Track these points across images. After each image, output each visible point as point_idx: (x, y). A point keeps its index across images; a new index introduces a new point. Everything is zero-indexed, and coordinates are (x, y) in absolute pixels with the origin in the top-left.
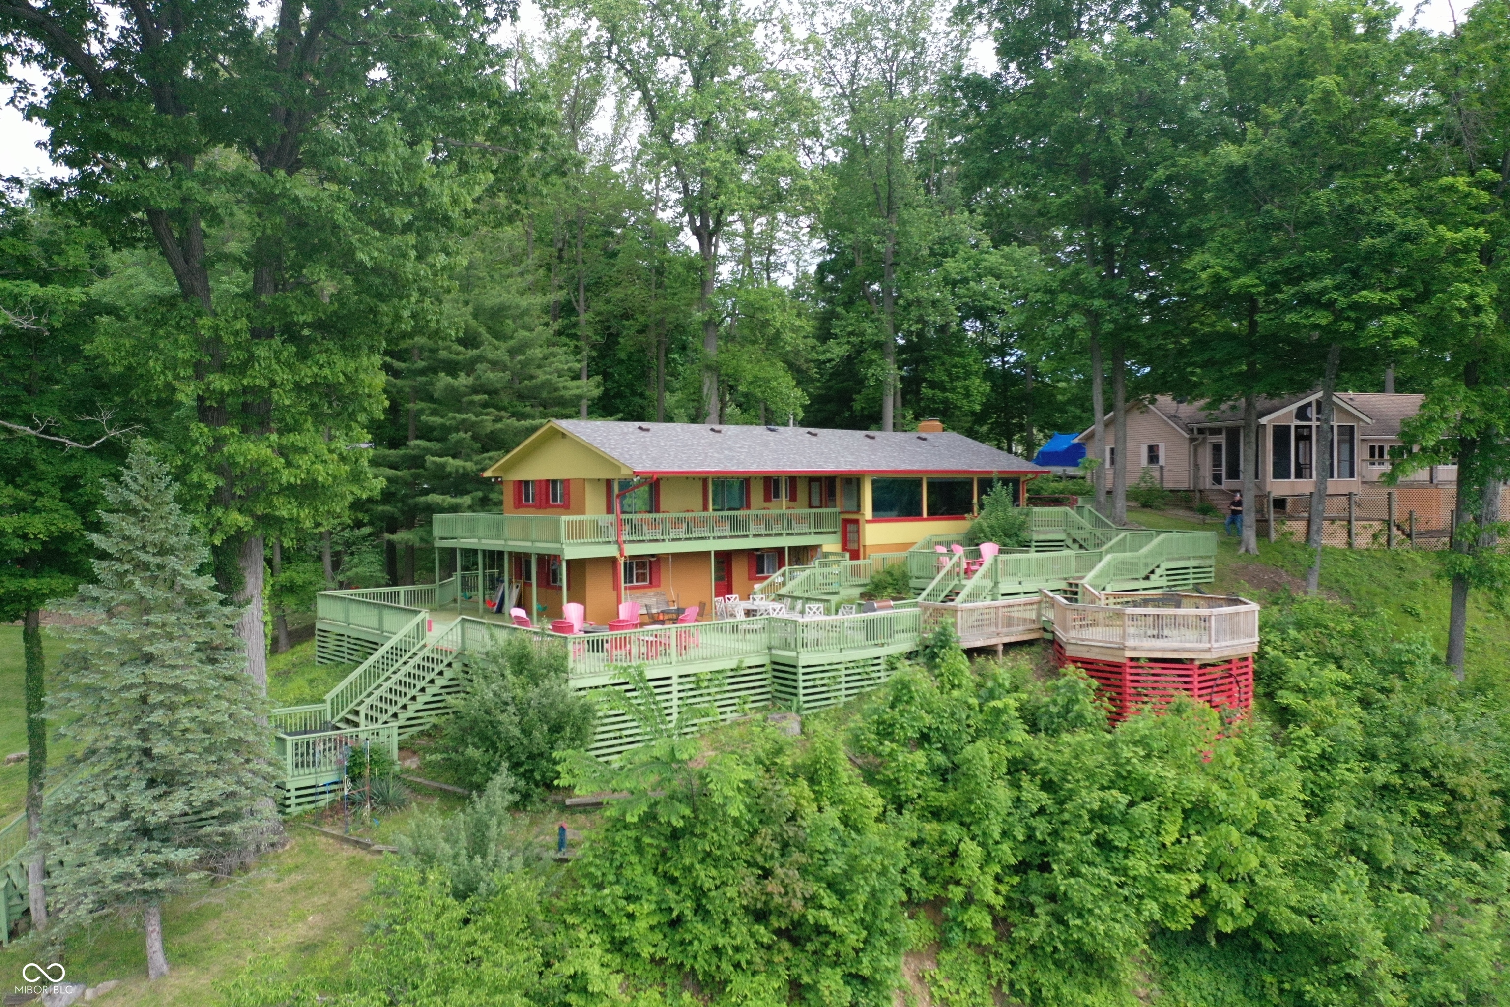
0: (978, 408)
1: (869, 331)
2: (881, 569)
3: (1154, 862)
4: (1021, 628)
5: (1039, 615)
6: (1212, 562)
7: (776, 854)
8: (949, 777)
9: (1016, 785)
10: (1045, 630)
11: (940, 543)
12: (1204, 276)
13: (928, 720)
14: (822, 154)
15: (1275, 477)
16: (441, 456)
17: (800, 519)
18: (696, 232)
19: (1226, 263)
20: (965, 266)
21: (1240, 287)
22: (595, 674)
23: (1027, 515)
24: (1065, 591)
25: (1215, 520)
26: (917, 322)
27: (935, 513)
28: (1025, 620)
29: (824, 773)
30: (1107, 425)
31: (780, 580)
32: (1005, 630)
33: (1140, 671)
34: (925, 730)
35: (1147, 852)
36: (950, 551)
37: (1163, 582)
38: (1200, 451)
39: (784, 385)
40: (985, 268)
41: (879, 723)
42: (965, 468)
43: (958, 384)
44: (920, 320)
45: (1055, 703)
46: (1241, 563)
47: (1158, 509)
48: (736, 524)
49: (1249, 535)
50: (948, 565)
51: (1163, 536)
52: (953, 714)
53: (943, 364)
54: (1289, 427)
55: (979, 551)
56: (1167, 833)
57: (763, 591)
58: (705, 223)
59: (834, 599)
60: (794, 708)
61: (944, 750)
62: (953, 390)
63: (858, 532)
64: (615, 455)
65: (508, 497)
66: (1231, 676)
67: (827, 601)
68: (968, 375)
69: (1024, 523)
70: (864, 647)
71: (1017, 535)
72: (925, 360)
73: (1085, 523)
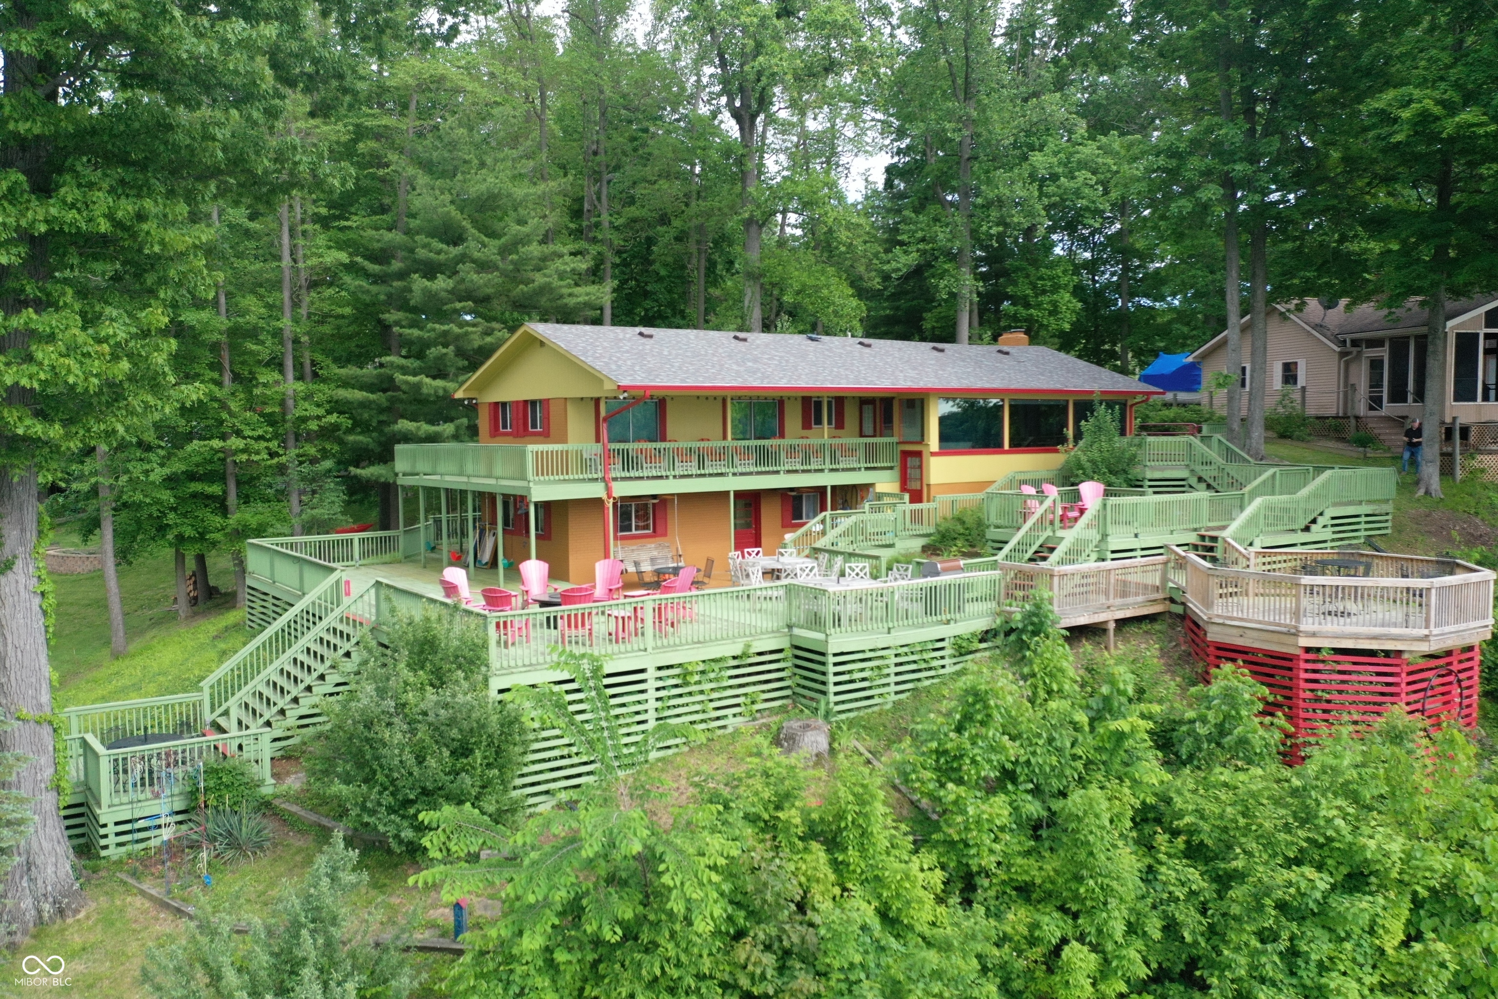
0: (1067, 327)
1: (941, 236)
2: (949, 515)
3: (1368, 980)
4: (1140, 598)
5: (1165, 579)
6: (1389, 507)
7: (770, 973)
8: (1044, 833)
9: (1147, 846)
10: (1172, 600)
11: (1025, 482)
12: (1406, 114)
13: (1013, 750)
14: (892, 36)
15: (1456, 400)
16: (415, 375)
17: (850, 451)
18: (736, 115)
19: (1437, 94)
20: (1055, 160)
21: (1459, 126)
22: (531, 667)
23: (1139, 445)
24: (1196, 547)
25: (1378, 454)
26: (998, 225)
27: (1019, 444)
28: (1146, 587)
29: (852, 835)
30: (1244, 329)
31: (819, 528)
32: (1119, 601)
33: (1320, 666)
34: (1009, 766)
35: (1354, 960)
36: (1040, 492)
37: (1327, 534)
38: (1353, 368)
39: (837, 294)
40: (1079, 162)
41: (940, 753)
42: (1059, 386)
43: (1045, 299)
44: (1002, 222)
45: (1204, 720)
46: (1422, 509)
47: (1300, 439)
48: (765, 457)
49: (1431, 472)
50: (1039, 510)
51: (1328, 473)
52: (1050, 740)
53: (1027, 276)
54: (1477, 335)
55: (1078, 492)
56: (1387, 931)
57: (795, 542)
58: (745, 105)
59: (886, 554)
60: (822, 711)
61: (1037, 792)
62: (1039, 306)
63: (921, 467)
64: (598, 365)
65: (483, 422)
66: (1450, 673)
67: (877, 558)
68: (1056, 288)
69: (1134, 456)
70: (923, 626)
71: (1125, 472)
72: (1005, 273)
73: (1213, 454)
